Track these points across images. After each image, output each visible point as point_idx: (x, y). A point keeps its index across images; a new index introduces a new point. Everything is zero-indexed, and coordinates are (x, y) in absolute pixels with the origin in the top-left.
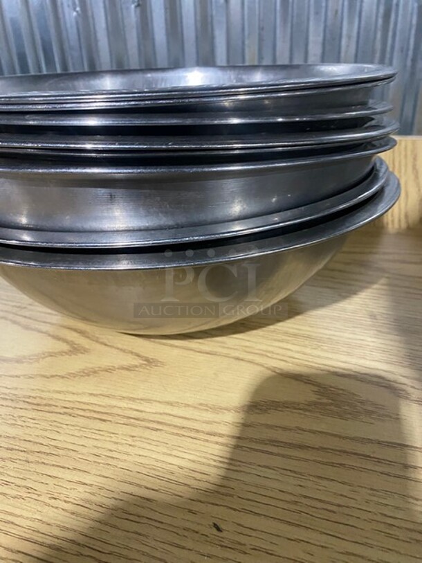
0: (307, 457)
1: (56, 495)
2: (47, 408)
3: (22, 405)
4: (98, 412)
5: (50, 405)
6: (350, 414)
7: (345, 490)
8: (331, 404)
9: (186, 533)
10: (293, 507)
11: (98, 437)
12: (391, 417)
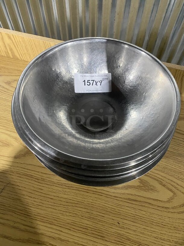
0: (137, 204)
1: (82, 216)
2: (72, 188)
3: (64, 187)
4: (85, 189)
5: (72, 187)
6: (147, 190)
7: (144, 213)
8: (143, 186)
9: (113, 225)
10: (134, 218)
11: (88, 198)
12: (156, 191)
